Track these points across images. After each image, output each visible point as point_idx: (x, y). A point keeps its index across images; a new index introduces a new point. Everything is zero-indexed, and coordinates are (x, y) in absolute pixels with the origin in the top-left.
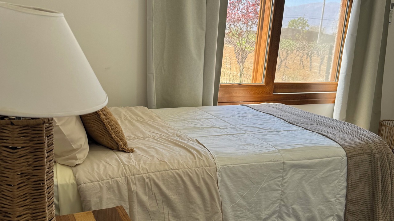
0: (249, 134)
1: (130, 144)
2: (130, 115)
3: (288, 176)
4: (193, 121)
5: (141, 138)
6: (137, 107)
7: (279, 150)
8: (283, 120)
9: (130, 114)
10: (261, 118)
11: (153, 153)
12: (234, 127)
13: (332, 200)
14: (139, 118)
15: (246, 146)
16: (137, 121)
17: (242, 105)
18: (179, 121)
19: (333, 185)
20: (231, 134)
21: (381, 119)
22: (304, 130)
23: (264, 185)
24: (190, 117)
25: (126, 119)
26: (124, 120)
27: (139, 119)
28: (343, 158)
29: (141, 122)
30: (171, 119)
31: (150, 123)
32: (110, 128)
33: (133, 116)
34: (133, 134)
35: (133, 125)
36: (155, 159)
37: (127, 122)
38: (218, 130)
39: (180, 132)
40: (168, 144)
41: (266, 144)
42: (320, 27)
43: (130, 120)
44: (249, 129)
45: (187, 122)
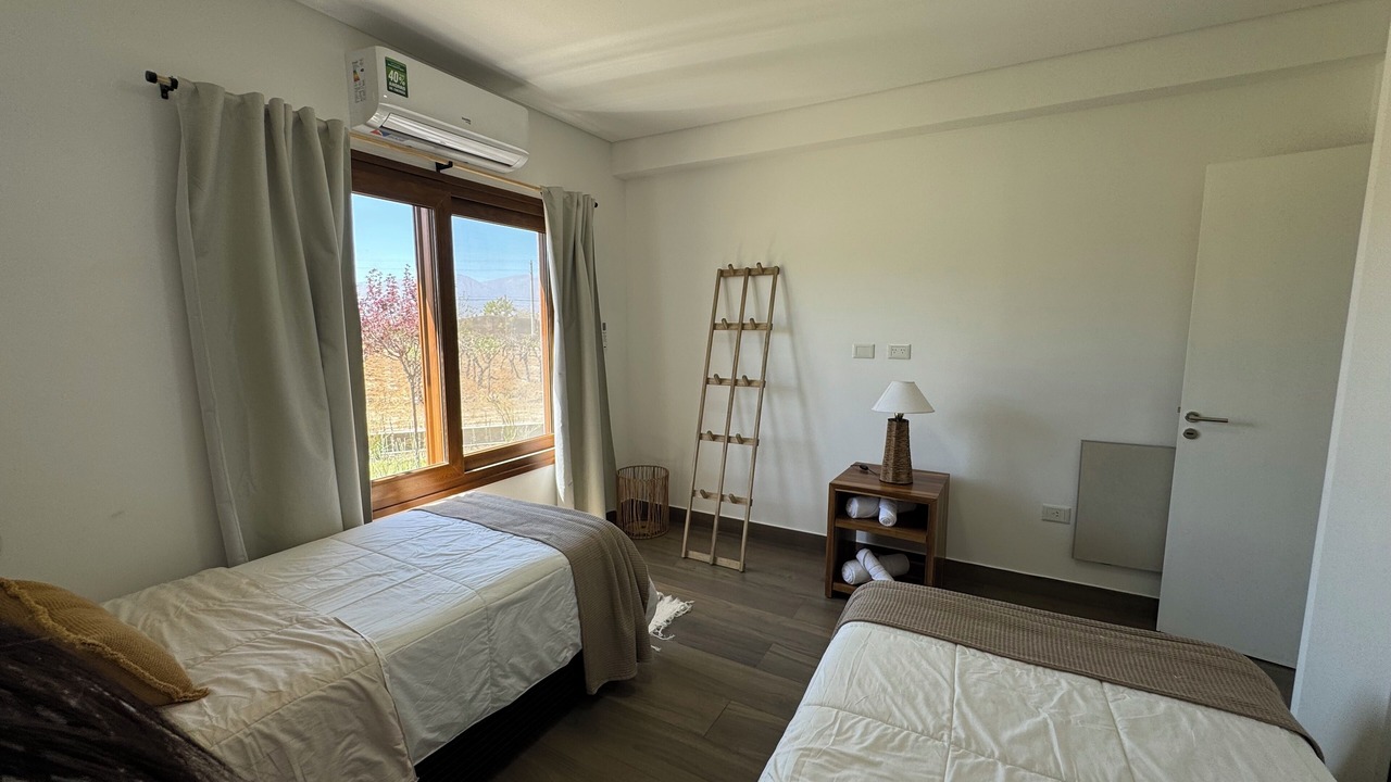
0: (429, 573)
1: (197, 677)
2: (187, 600)
3: (496, 623)
4: (328, 572)
5: (222, 652)
6: (204, 572)
7: (476, 592)
9: (188, 598)
10: (448, 531)
11: (253, 683)
12: (404, 564)
13: (561, 628)
14: (210, 603)
15: (425, 600)
16: (208, 611)
18: (299, 581)
19: (559, 608)
20: (400, 583)
23: (462, 652)
24: (321, 564)
25: (180, 613)
26: (175, 620)
27: (211, 605)
28: (565, 569)
29: (216, 611)
30: (281, 580)
31: (239, 608)
32: (147, 674)
33: (196, 602)
34: (202, 649)
35: (198, 625)
36: (259, 693)
37: (183, 623)
38: (376, 579)
39: (303, 609)
40: (283, 649)
41: (458, 585)
43: (191, 613)
44: (429, 562)
45: (315, 579)
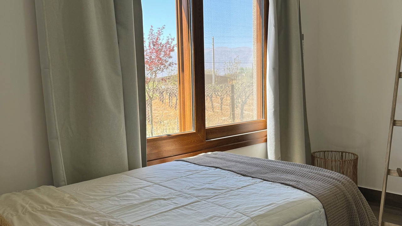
0: (204, 200)
2: (30, 204)
4: (124, 195)
6: (40, 188)
7: (252, 218)
8: (233, 172)
9: (30, 202)
10: (207, 174)
12: (181, 193)
15: (209, 220)
16: (43, 211)
17: (178, 161)
18: (104, 199)
20: (183, 206)
21: (312, 152)
22: (262, 181)
24: (118, 189)
25: (25, 211)
26: (22, 215)
27: (46, 208)
28: (320, 212)
29: (49, 212)
30: (92, 197)
31: (65, 212)
33: (36, 205)
35: (38, 220)
37: (27, 218)
38: (163, 202)
39: (112, 218)
41: (232, 212)
42: (213, 70)
43: (32, 212)
44: (201, 193)
45: (116, 199)
